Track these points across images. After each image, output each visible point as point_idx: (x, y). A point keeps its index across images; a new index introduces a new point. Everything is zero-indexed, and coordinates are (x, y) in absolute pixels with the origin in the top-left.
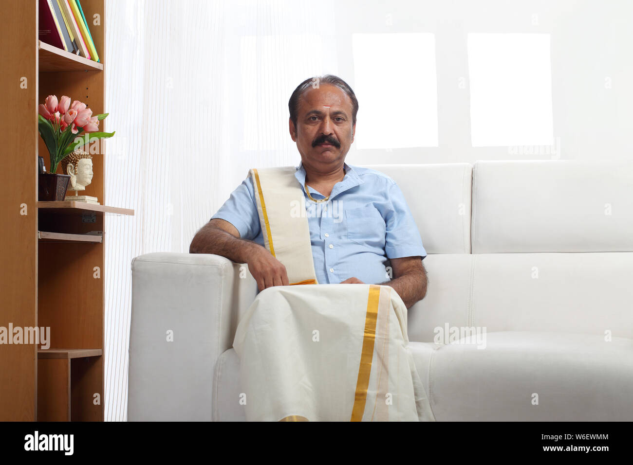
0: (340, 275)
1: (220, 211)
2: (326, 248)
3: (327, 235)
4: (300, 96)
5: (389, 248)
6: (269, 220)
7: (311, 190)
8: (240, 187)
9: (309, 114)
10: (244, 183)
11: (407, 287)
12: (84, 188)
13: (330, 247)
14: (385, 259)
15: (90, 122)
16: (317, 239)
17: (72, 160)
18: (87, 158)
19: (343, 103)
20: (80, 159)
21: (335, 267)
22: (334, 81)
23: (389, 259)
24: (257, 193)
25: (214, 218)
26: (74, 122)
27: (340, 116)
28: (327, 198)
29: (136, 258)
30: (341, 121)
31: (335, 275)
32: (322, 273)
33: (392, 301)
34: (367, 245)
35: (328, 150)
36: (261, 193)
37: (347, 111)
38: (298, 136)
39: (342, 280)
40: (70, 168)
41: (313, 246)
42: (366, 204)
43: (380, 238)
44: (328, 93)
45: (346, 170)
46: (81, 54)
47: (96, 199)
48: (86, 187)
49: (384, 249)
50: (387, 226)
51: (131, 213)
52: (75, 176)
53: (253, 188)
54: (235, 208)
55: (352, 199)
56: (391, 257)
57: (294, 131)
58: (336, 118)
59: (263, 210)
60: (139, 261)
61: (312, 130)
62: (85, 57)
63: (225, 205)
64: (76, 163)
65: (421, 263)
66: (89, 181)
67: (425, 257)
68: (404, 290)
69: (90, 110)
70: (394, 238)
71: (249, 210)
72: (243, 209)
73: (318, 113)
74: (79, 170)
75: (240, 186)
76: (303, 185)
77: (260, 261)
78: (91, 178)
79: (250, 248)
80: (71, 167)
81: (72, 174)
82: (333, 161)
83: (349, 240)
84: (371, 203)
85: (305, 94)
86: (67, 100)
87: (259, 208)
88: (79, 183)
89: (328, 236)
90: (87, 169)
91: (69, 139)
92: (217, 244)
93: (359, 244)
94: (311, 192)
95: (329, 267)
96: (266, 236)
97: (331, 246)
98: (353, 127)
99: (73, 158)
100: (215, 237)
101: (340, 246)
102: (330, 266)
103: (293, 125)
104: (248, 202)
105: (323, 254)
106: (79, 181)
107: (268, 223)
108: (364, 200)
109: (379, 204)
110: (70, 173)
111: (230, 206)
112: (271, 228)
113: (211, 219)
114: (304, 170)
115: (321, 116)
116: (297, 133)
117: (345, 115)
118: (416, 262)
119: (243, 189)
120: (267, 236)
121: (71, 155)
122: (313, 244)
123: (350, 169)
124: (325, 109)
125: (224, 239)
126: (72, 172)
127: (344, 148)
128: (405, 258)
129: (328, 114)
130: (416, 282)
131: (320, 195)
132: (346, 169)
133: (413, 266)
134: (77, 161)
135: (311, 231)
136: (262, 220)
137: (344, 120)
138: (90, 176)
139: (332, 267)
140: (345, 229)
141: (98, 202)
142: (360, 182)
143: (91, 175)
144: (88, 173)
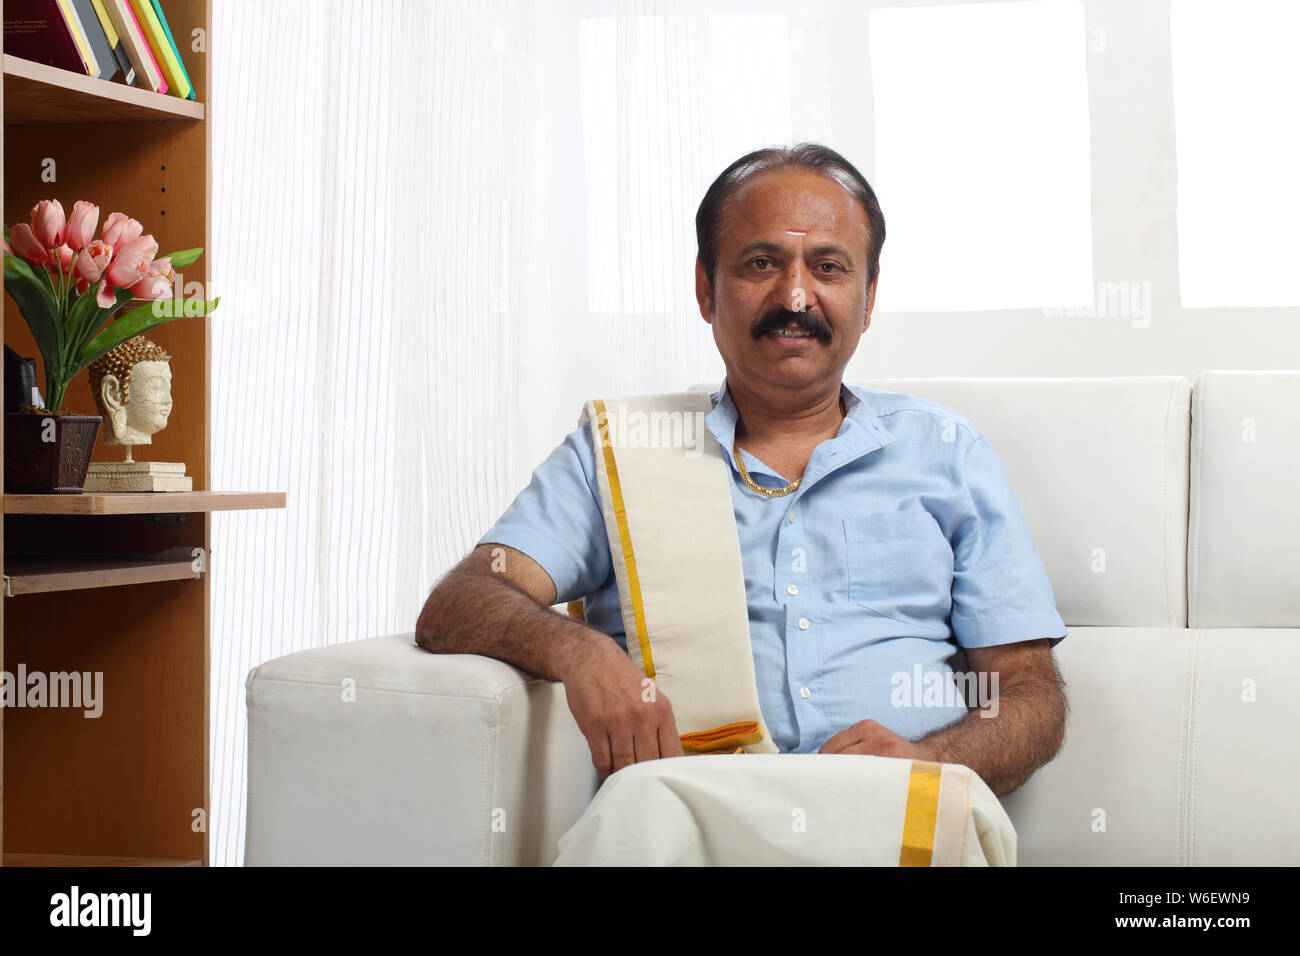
0: (829, 705)
1: (502, 521)
2: (788, 628)
3: (793, 590)
4: (727, 199)
5: (963, 618)
6: (635, 547)
7: (752, 463)
8: (557, 453)
9: (747, 251)
10: (569, 441)
11: (1014, 734)
12: (148, 440)
13: (800, 626)
14: (951, 650)
15: (150, 275)
16: (764, 602)
17: (115, 366)
18: (154, 360)
19: (842, 223)
20: (135, 362)
21: (814, 684)
22: (820, 159)
23: (961, 649)
24: (602, 472)
25: (484, 542)
26: (106, 274)
27: (832, 258)
28: (796, 484)
29: (258, 670)
30: (833, 272)
31: (814, 704)
32: (776, 698)
33: (976, 815)
34: (903, 617)
35: (796, 352)
36: (612, 471)
37: (853, 246)
38: (717, 308)
39: (833, 718)
40: (109, 387)
41: (756, 625)
42: (899, 501)
43: (939, 596)
44: (801, 196)
45: (847, 404)
46: (141, 82)
47: (182, 467)
48: (154, 437)
49: (948, 621)
50: (955, 558)
51: (277, 501)
52: (123, 409)
53: (594, 455)
54: (545, 516)
55: (861, 488)
56: (968, 644)
57: (707, 294)
58: (822, 263)
59: (618, 519)
60: (265, 678)
61: (754, 293)
62: (152, 90)
63: (516, 504)
64: (125, 375)
65: (1050, 656)
66: (162, 421)
67: (1060, 639)
68: (1004, 744)
69: (151, 239)
70: (976, 592)
71: (582, 517)
72: (566, 517)
73: (771, 249)
74: (133, 391)
75: (558, 448)
76: (729, 447)
77: (598, 685)
78: (168, 413)
79: (573, 642)
80: (113, 383)
81: (116, 404)
82: (810, 383)
83: (851, 606)
84: (915, 496)
85: (741, 194)
86: (88, 214)
87: (609, 514)
88: (134, 427)
89: (796, 592)
90: (157, 389)
91: (93, 320)
92: (485, 626)
93: (881, 616)
94: (750, 469)
95: (798, 683)
96: (625, 592)
97: (804, 623)
98: (868, 288)
99: (118, 359)
100: (480, 601)
101: (827, 621)
102: (800, 679)
103: (705, 278)
104: (579, 497)
105: (781, 646)
106: (135, 422)
107: (630, 556)
108: (896, 487)
109: (936, 501)
110: (110, 398)
111: (531, 508)
112: (640, 570)
113: (478, 546)
114: (732, 404)
115: (779, 259)
116: (714, 301)
117: (844, 254)
118: (1034, 655)
119: (567, 460)
120: (629, 592)
121: (112, 352)
122: (755, 615)
123: (858, 401)
124: (792, 239)
125: (505, 612)
126: (115, 399)
127: (842, 345)
128: (1006, 645)
129: (799, 252)
130: (1037, 717)
131: (775, 478)
132: (846, 401)
133: (1028, 668)
134: (128, 368)
135: (751, 578)
136: (616, 547)
137: (843, 270)
138: (164, 407)
139: (805, 685)
140: (840, 573)
141: (186, 475)
142: (884, 438)
143: (166, 404)
144: (158, 400)
